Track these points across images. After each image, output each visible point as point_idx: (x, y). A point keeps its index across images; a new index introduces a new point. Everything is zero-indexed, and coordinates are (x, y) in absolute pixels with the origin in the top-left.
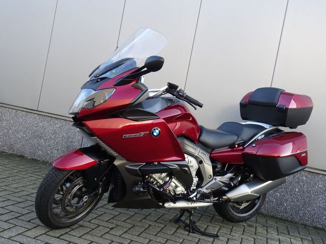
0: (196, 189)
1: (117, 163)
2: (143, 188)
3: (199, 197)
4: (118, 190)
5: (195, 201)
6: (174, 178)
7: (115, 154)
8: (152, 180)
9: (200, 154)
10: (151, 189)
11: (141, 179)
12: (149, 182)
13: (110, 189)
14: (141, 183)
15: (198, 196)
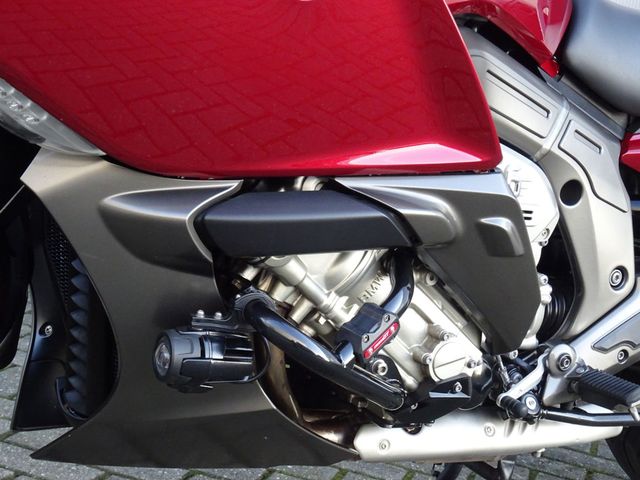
0: (540, 351)
1: (42, 178)
2: (227, 345)
3: (557, 396)
4: (74, 358)
5: (529, 420)
6: (422, 283)
7: (28, 116)
8: (281, 293)
9: (571, 143)
10: (277, 354)
11: (209, 286)
12: (260, 307)
13: (24, 344)
14: (210, 313)
15: (553, 386)
